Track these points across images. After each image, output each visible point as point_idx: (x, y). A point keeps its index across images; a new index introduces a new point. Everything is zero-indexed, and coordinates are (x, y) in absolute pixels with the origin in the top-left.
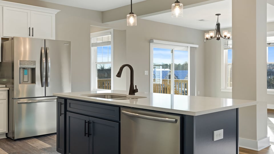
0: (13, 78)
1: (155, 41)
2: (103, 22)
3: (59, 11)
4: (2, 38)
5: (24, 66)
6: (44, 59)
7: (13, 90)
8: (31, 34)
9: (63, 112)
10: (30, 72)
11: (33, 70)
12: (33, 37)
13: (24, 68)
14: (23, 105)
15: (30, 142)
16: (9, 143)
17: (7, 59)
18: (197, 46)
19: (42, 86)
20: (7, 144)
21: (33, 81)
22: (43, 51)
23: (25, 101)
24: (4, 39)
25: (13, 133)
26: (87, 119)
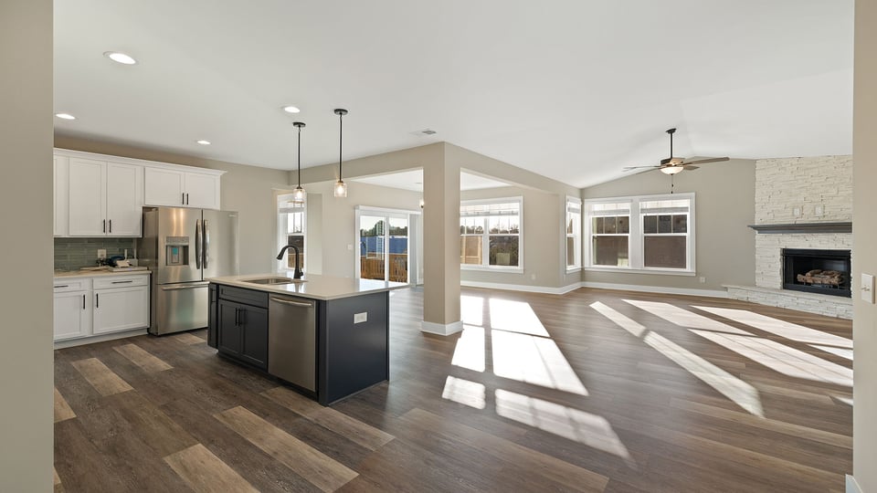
0: (157, 258)
1: (361, 207)
2: (289, 184)
3: (223, 172)
4: (143, 208)
5: (172, 244)
6: (200, 234)
7: (157, 273)
8: (185, 201)
9: (214, 299)
10: (181, 251)
11: (186, 248)
12: (189, 206)
13: (172, 246)
14: (173, 292)
15: (179, 339)
16: (150, 340)
17: (150, 234)
18: (419, 213)
19: (198, 268)
20: (149, 342)
21: (186, 262)
22: (200, 224)
23: (177, 286)
24: (146, 209)
25: (157, 327)
26: (238, 306)
